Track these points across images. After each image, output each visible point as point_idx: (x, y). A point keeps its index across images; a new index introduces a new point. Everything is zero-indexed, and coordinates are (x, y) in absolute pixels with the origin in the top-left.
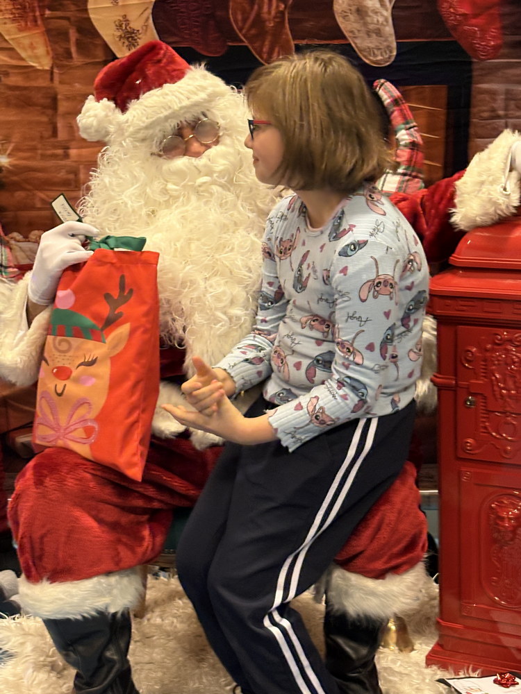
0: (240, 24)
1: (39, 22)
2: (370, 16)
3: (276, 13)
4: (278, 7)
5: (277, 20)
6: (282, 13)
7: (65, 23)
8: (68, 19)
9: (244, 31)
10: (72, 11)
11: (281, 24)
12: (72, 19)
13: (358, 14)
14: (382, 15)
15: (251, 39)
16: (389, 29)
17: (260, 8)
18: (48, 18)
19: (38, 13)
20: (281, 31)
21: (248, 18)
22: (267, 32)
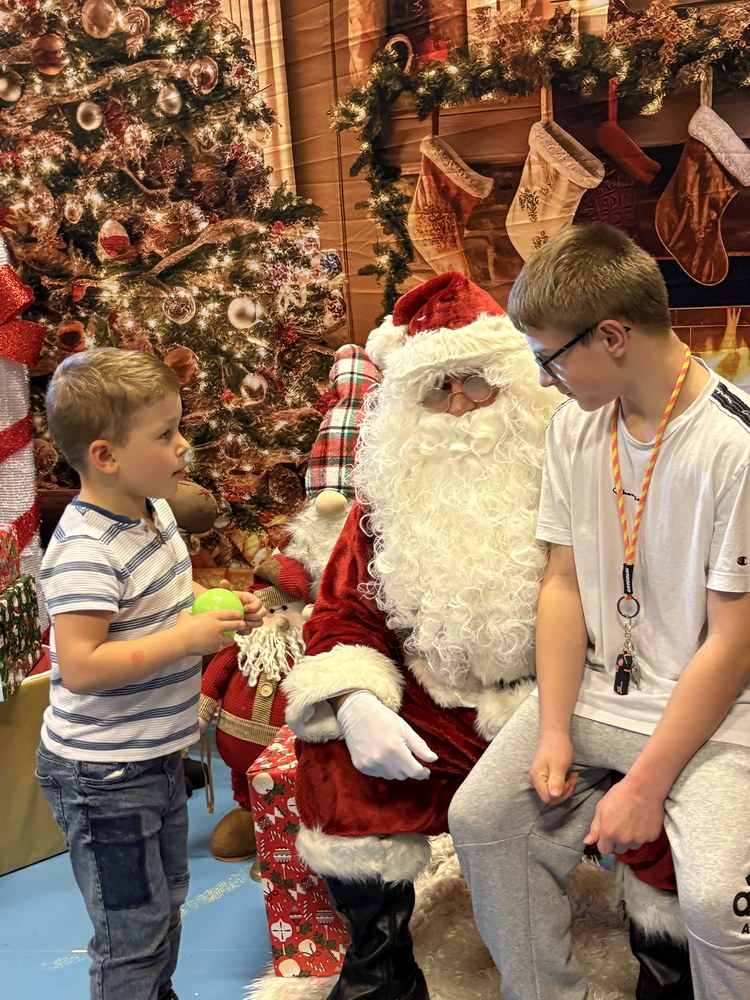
0: (667, 237)
1: (458, 243)
3: (708, 223)
4: (709, 216)
5: (708, 230)
6: (715, 223)
7: (483, 242)
8: (486, 238)
9: (671, 244)
10: (489, 229)
11: (712, 236)
12: (491, 238)
15: (678, 253)
17: (689, 218)
18: (466, 238)
19: (456, 234)
20: (713, 243)
21: (675, 230)
22: (697, 244)
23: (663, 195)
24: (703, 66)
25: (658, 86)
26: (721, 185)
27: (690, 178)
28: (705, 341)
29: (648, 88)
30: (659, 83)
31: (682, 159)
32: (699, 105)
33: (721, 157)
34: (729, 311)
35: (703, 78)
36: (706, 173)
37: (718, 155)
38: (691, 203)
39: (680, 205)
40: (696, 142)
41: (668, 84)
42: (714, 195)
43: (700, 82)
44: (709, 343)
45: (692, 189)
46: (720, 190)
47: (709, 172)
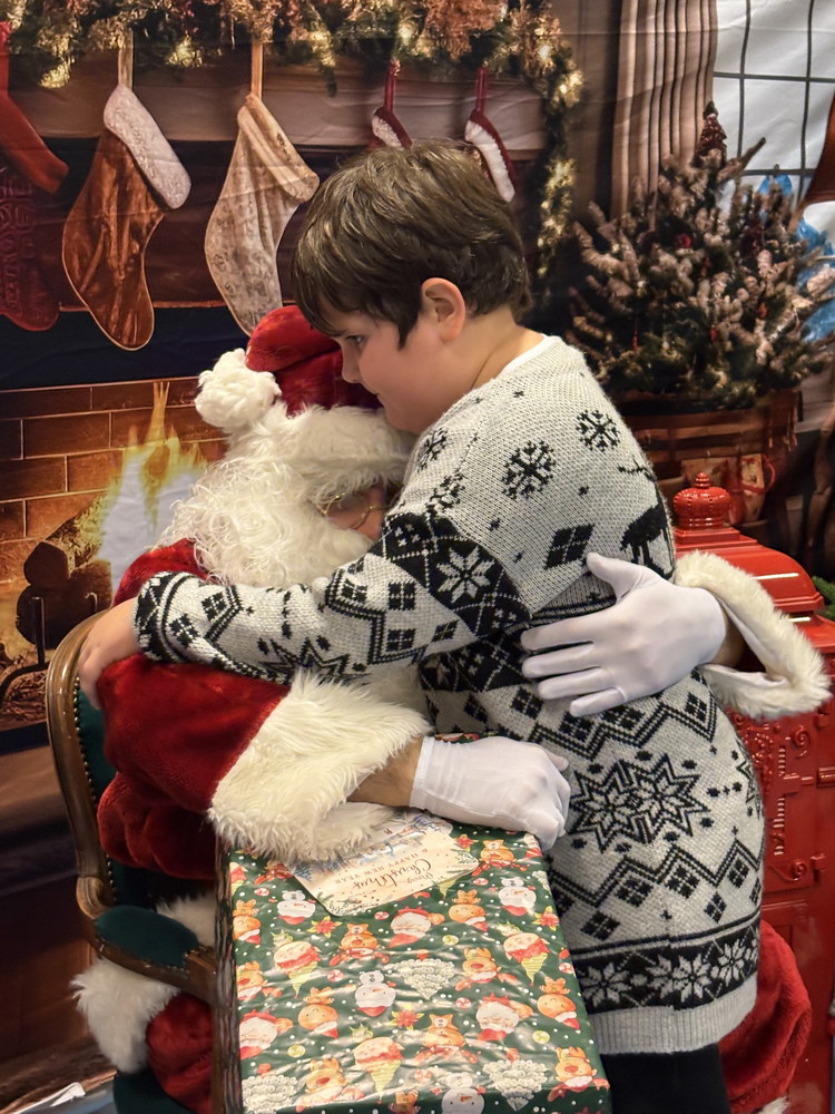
0: (78, 277)
2: (250, 264)
3: (129, 259)
4: (130, 247)
5: (129, 269)
6: (136, 257)
9: (84, 286)
11: (134, 276)
13: (236, 260)
14: (265, 262)
15: (92, 301)
16: (274, 285)
17: (106, 249)
20: (136, 288)
21: (89, 266)
22: (116, 289)
23: (72, 213)
24: (121, 26)
25: (63, 45)
26: (143, 204)
27: (107, 190)
28: (127, 432)
29: (51, 47)
30: (66, 41)
31: (95, 160)
32: (115, 83)
33: (143, 162)
34: (155, 385)
35: (121, 44)
36: (126, 185)
37: (140, 160)
38: (108, 227)
39: (94, 229)
40: (112, 137)
41: (76, 46)
42: (136, 218)
43: (118, 48)
44: (133, 434)
45: (109, 206)
46: (143, 211)
47: (129, 184)
